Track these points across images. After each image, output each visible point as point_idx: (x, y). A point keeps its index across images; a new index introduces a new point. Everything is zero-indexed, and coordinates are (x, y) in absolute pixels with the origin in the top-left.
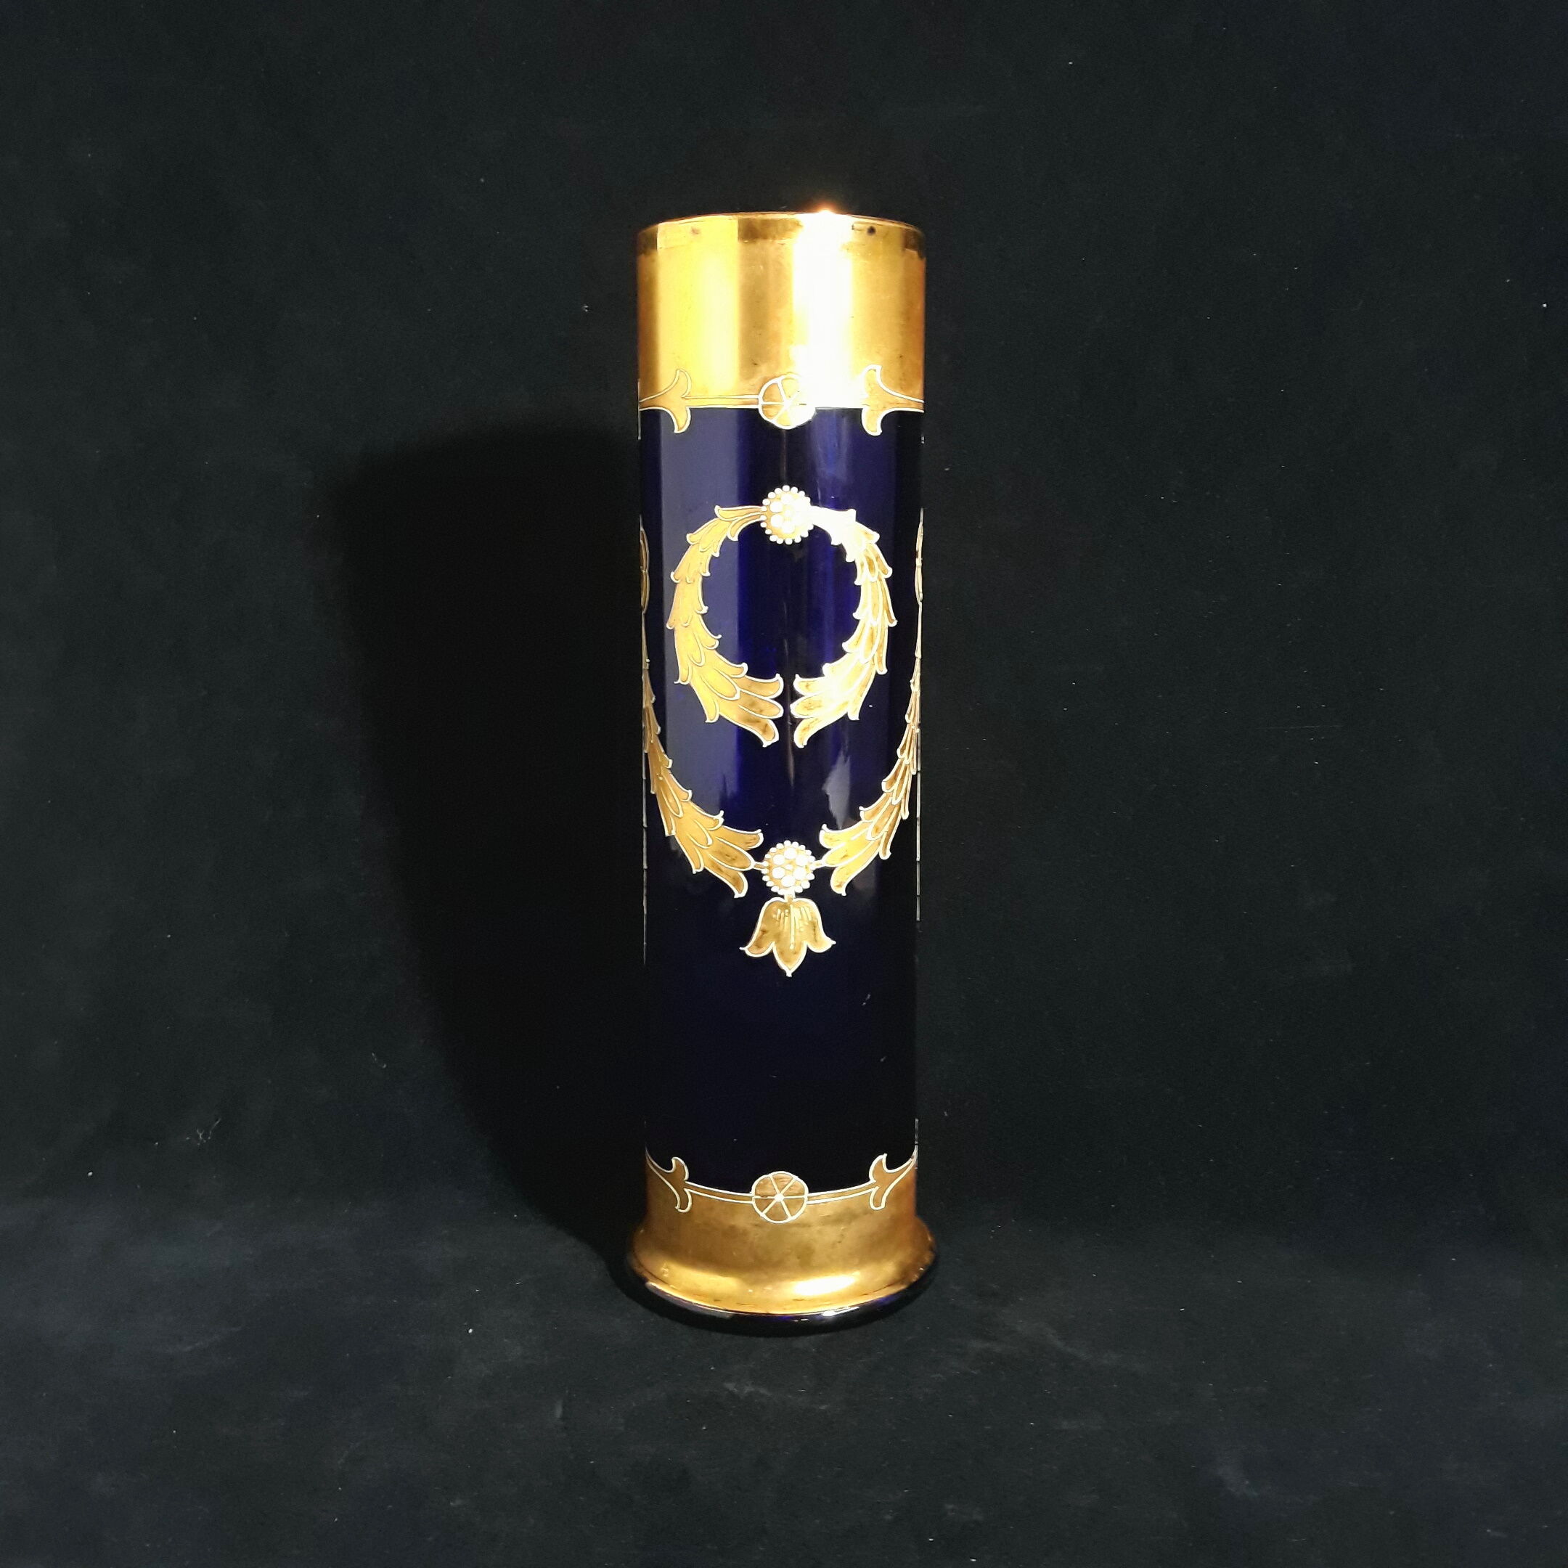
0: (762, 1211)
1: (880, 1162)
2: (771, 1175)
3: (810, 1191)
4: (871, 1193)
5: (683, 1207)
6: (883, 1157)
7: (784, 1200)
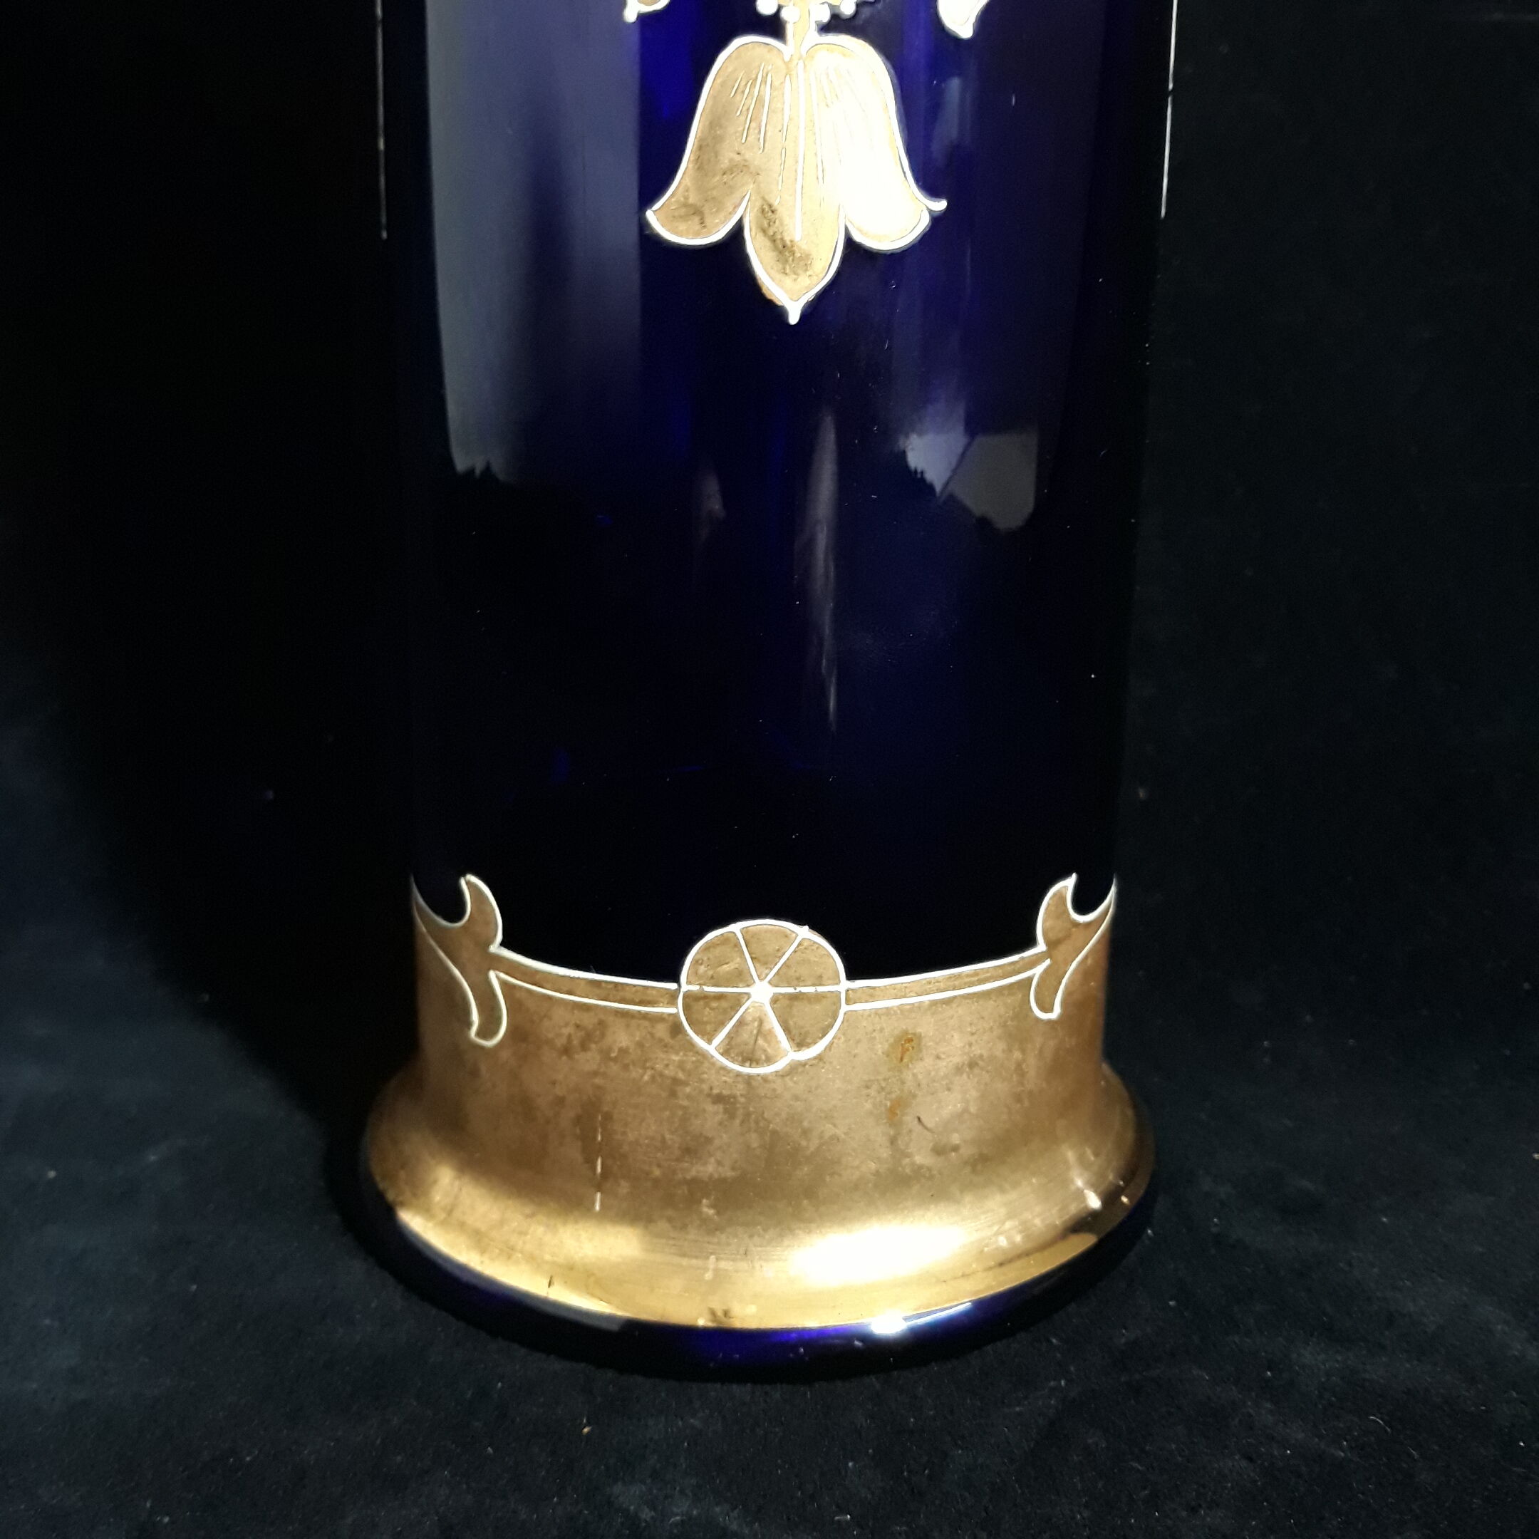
0: (709, 1041)
1: (1060, 897)
2: (736, 928)
3: (851, 975)
4: (1030, 979)
5: (488, 1029)
6: (1068, 884)
7: (775, 1000)
